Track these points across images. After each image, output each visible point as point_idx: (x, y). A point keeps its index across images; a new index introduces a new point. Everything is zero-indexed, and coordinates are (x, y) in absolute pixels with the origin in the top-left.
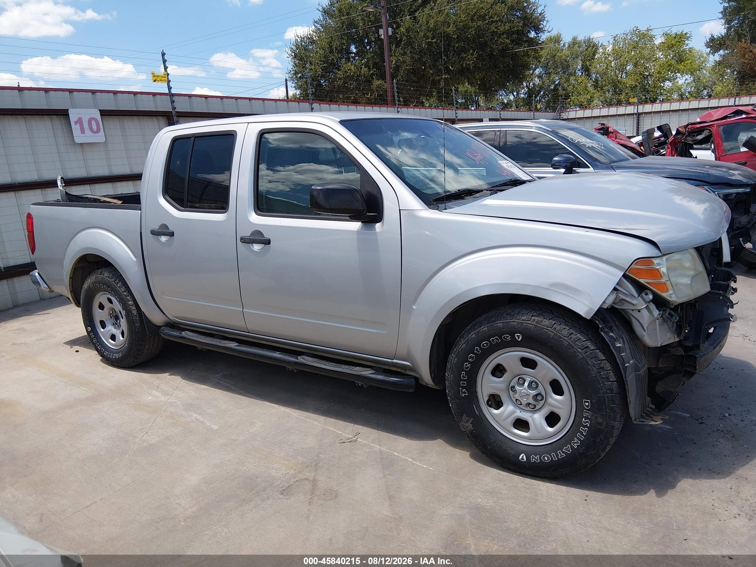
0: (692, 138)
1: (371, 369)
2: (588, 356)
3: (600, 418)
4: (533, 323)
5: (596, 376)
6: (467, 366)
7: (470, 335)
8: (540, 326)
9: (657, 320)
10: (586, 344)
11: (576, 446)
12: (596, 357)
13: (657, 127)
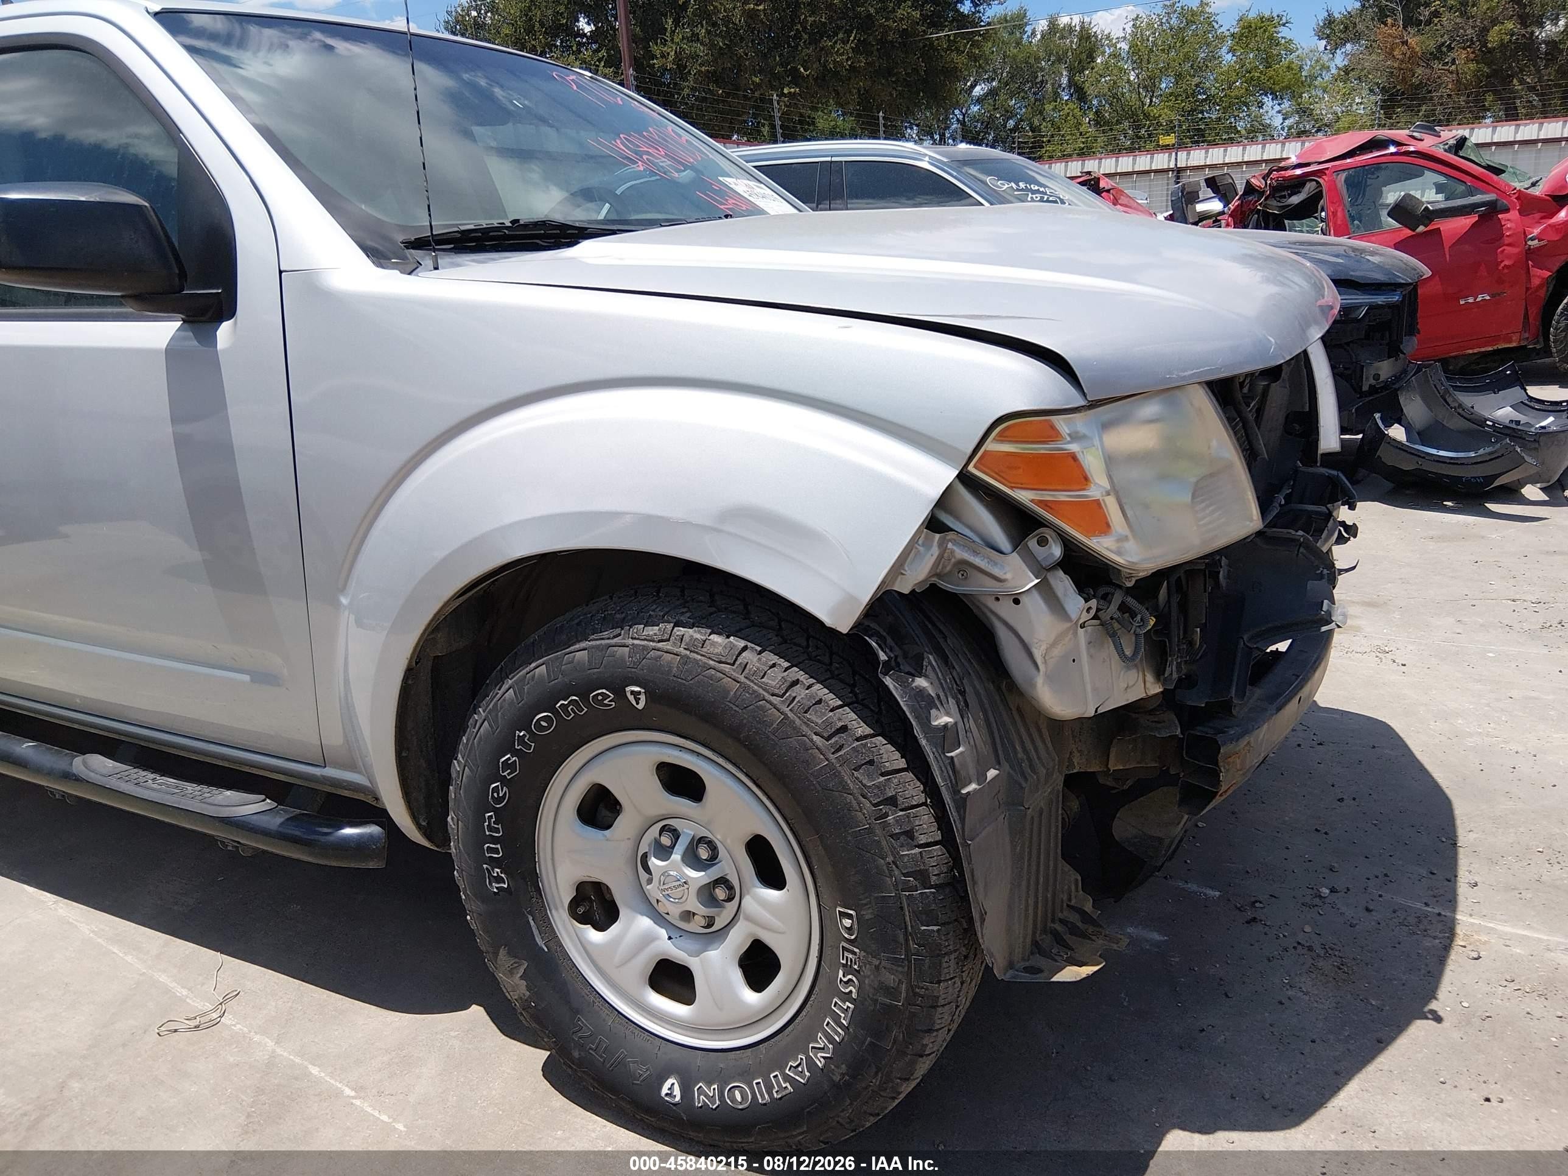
0: (1279, 201)
1: (263, 797)
2: (844, 761)
3: (890, 971)
4: (675, 650)
5: (870, 831)
6: (498, 794)
7: (501, 692)
8: (699, 657)
9: (1081, 631)
10: (840, 719)
11: (822, 1060)
12: (871, 762)
13: (1206, 180)
